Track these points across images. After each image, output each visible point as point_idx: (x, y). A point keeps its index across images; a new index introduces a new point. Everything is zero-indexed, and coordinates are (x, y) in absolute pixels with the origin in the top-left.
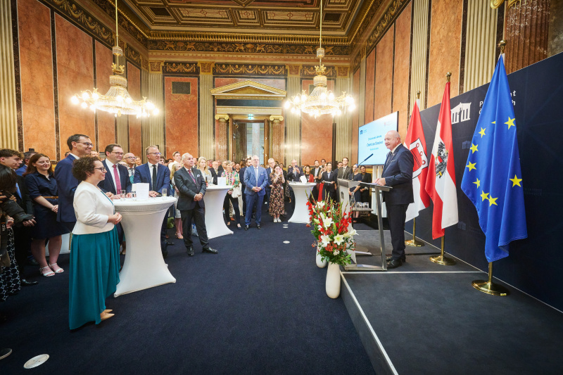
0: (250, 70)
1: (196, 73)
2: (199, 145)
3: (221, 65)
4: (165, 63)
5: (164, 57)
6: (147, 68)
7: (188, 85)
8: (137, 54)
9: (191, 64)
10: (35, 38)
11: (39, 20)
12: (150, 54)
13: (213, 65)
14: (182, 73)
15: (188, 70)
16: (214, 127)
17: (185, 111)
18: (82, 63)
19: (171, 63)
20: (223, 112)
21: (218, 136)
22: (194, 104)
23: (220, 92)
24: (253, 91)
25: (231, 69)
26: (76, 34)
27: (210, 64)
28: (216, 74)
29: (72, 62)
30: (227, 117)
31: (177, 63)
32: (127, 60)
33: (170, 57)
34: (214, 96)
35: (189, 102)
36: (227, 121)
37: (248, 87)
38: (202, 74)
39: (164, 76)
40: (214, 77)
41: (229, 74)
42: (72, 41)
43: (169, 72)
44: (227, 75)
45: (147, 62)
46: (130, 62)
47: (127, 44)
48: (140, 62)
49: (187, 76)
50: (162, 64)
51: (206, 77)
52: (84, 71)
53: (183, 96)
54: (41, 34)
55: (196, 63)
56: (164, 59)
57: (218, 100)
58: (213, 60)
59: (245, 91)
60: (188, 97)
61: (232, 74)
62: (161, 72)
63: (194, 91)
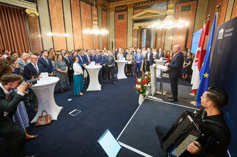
0: (150, 4)
1: (126, 10)
2: (127, 41)
3: (136, 4)
4: (115, 7)
5: (115, 5)
6: (109, 11)
7: (123, 15)
8: (106, 6)
9: (125, 6)
10: (76, 12)
11: (76, 5)
12: (110, 4)
13: (133, 5)
14: (121, 10)
15: (123, 9)
16: (133, 33)
17: (122, 27)
18: (88, 16)
19: (117, 7)
20: (137, 26)
21: (134, 36)
22: (126, 23)
23: (135, 17)
24: (150, 14)
25: (141, 5)
26: (86, 6)
27: (132, 4)
28: (135, 9)
29: (85, 16)
30: (138, 28)
31: (120, 7)
32: (102, 10)
33: (117, 4)
34: (133, 19)
35: (124, 23)
36: (138, 30)
37: (148, 13)
38: (129, 10)
39: (115, 13)
40: (133, 10)
41: (140, 7)
42: (85, 9)
43: (117, 11)
44: (139, 8)
45: (109, 8)
46: (103, 10)
47: (102, 4)
48: (107, 9)
49: (123, 12)
50: (114, 8)
51: (130, 10)
52: (89, 18)
53: (121, 21)
54: (77, 9)
55: (127, 5)
56: (115, 6)
57: (135, 21)
58: (133, 2)
59: (147, 15)
60: (123, 20)
61: (141, 7)
62: (114, 11)
63: (126, 18)
